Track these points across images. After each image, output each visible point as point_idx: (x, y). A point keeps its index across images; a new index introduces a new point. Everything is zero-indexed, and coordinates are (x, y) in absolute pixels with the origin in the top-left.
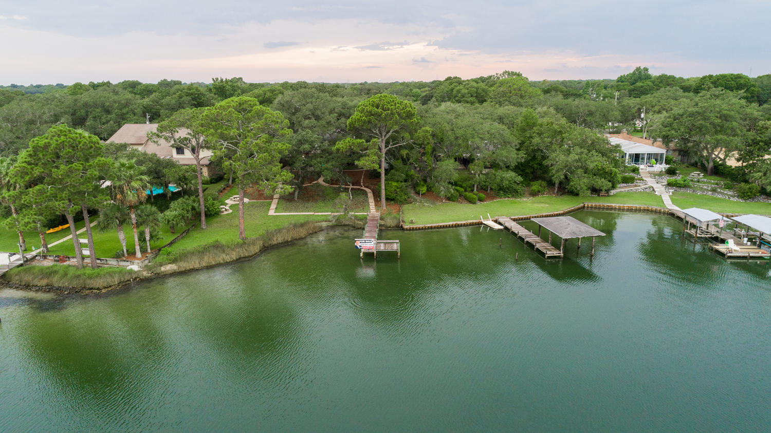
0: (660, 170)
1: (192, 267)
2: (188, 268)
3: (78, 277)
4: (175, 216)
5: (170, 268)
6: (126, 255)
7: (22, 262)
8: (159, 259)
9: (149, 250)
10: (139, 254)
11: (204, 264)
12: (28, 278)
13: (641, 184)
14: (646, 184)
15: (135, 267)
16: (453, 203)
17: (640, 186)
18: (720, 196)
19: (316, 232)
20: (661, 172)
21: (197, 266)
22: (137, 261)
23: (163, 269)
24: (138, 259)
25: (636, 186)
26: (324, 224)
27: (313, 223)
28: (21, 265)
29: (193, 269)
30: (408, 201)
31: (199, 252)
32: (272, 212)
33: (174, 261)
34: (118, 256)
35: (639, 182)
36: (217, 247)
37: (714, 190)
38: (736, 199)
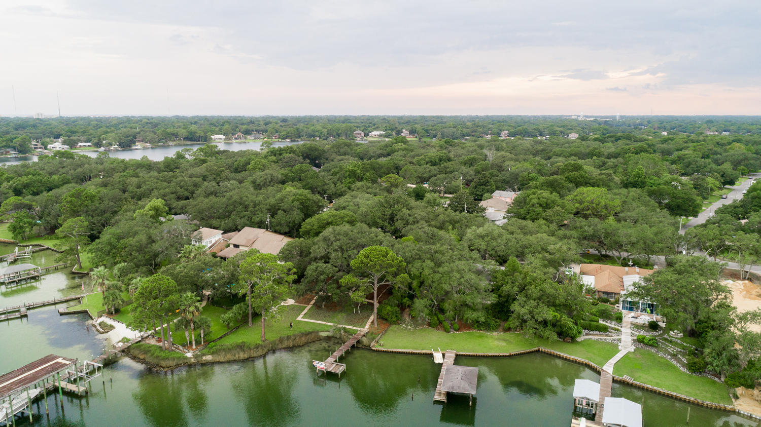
0: (643, 323)
1: (218, 360)
2: (216, 361)
3: (157, 357)
4: (229, 319)
5: (209, 358)
6: (189, 345)
7: (140, 339)
8: (205, 351)
9: (202, 343)
10: (194, 347)
11: (226, 359)
12: (136, 352)
13: (613, 335)
14: (619, 336)
15: (189, 355)
16: (432, 329)
17: (611, 336)
18: (675, 363)
19: (314, 342)
20: (644, 324)
21: (222, 360)
22: (191, 351)
23: (204, 358)
24: (193, 350)
25: (607, 335)
26: (324, 334)
27: (318, 332)
28: (140, 341)
29: (218, 362)
30: (397, 322)
31: (229, 349)
32: (300, 318)
33: (213, 354)
34: (184, 346)
35: (614, 331)
36: (241, 347)
37: (674, 356)
38: (683, 370)
